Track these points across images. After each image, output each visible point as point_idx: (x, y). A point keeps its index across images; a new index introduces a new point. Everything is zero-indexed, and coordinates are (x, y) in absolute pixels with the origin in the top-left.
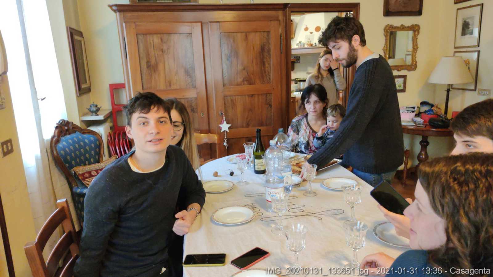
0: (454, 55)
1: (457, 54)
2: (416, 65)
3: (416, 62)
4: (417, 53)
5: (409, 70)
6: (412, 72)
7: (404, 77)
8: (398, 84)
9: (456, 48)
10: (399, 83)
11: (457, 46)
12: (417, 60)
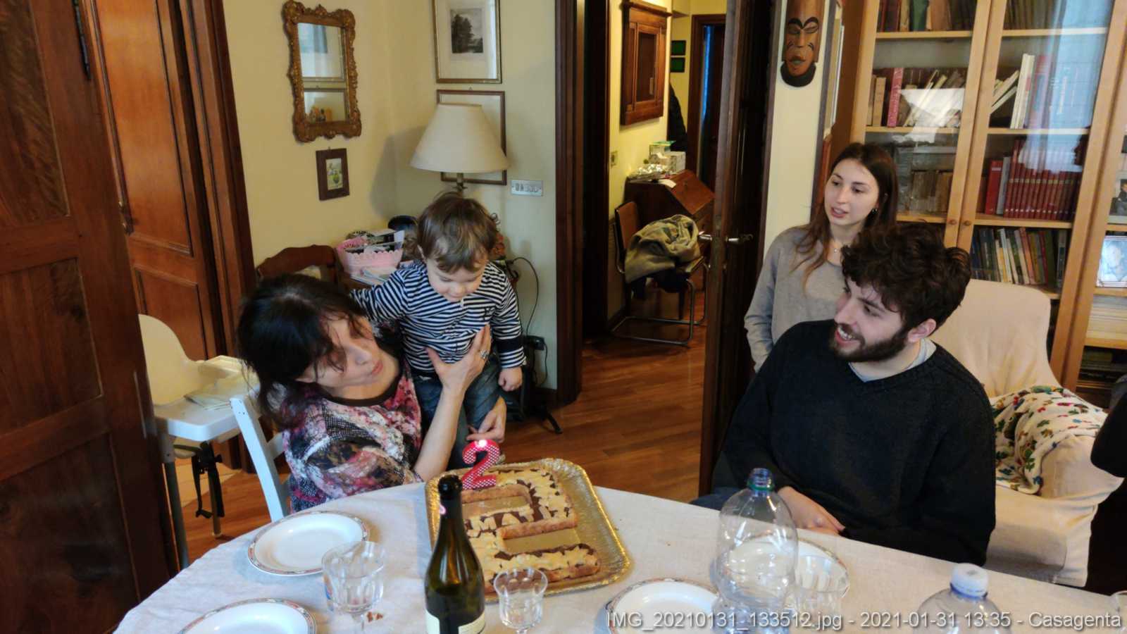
0: (438, 101)
1: (444, 97)
2: (359, 120)
3: (359, 115)
4: (357, 90)
5: (348, 136)
6: (353, 140)
7: (341, 154)
8: (332, 174)
9: (440, 81)
10: (334, 173)
11: (443, 75)
12: (361, 106)
